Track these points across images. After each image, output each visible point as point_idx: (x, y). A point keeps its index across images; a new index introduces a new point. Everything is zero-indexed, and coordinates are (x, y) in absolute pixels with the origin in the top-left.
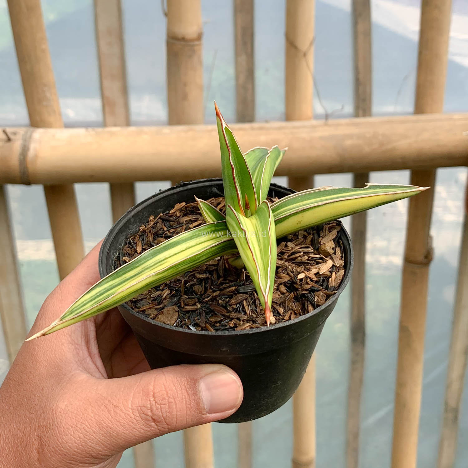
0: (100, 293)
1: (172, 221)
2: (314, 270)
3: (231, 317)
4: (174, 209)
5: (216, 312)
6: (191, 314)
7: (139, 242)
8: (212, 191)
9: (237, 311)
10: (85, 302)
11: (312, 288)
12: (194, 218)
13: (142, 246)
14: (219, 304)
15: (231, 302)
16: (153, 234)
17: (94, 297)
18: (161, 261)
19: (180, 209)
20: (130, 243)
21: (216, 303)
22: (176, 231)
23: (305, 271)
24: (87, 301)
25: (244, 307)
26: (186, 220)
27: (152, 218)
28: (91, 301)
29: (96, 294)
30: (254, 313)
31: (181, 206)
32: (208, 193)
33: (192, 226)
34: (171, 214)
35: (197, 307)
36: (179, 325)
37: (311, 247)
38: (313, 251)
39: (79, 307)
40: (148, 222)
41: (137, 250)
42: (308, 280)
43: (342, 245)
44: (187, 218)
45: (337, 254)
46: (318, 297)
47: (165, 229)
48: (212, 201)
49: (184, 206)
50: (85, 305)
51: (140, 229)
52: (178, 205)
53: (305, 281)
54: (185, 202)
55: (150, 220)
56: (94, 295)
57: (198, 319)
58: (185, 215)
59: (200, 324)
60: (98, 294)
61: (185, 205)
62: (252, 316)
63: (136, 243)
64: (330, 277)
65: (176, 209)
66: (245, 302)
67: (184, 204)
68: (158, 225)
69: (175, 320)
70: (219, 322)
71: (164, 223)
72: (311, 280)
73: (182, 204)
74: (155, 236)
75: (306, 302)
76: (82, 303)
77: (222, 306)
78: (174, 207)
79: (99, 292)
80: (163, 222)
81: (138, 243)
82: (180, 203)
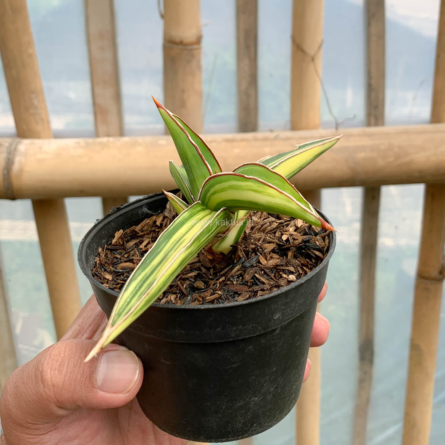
0: (138, 286)
1: (119, 250)
4: (115, 239)
8: (143, 212)
12: (138, 241)
16: (110, 264)
18: (180, 240)
19: (120, 237)
20: (96, 274)
22: (131, 255)
24: (130, 298)
26: (132, 244)
27: (100, 250)
28: (134, 296)
29: (135, 288)
31: (120, 233)
32: (140, 215)
33: (142, 246)
34: (114, 244)
40: (99, 254)
48: (147, 222)
49: (123, 234)
51: (96, 262)
52: (118, 233)
54: (122, 229)
55: (99, 252)
58: (128, 241)
60: (137, 288)
61: (123, 232)
65: (117, 238)
67: (121, 231)
68: (109, 255)
71: (113, 252)
73: (120, 231)
78: (114, 237)
80: (111, 252)
82: (118, 231)
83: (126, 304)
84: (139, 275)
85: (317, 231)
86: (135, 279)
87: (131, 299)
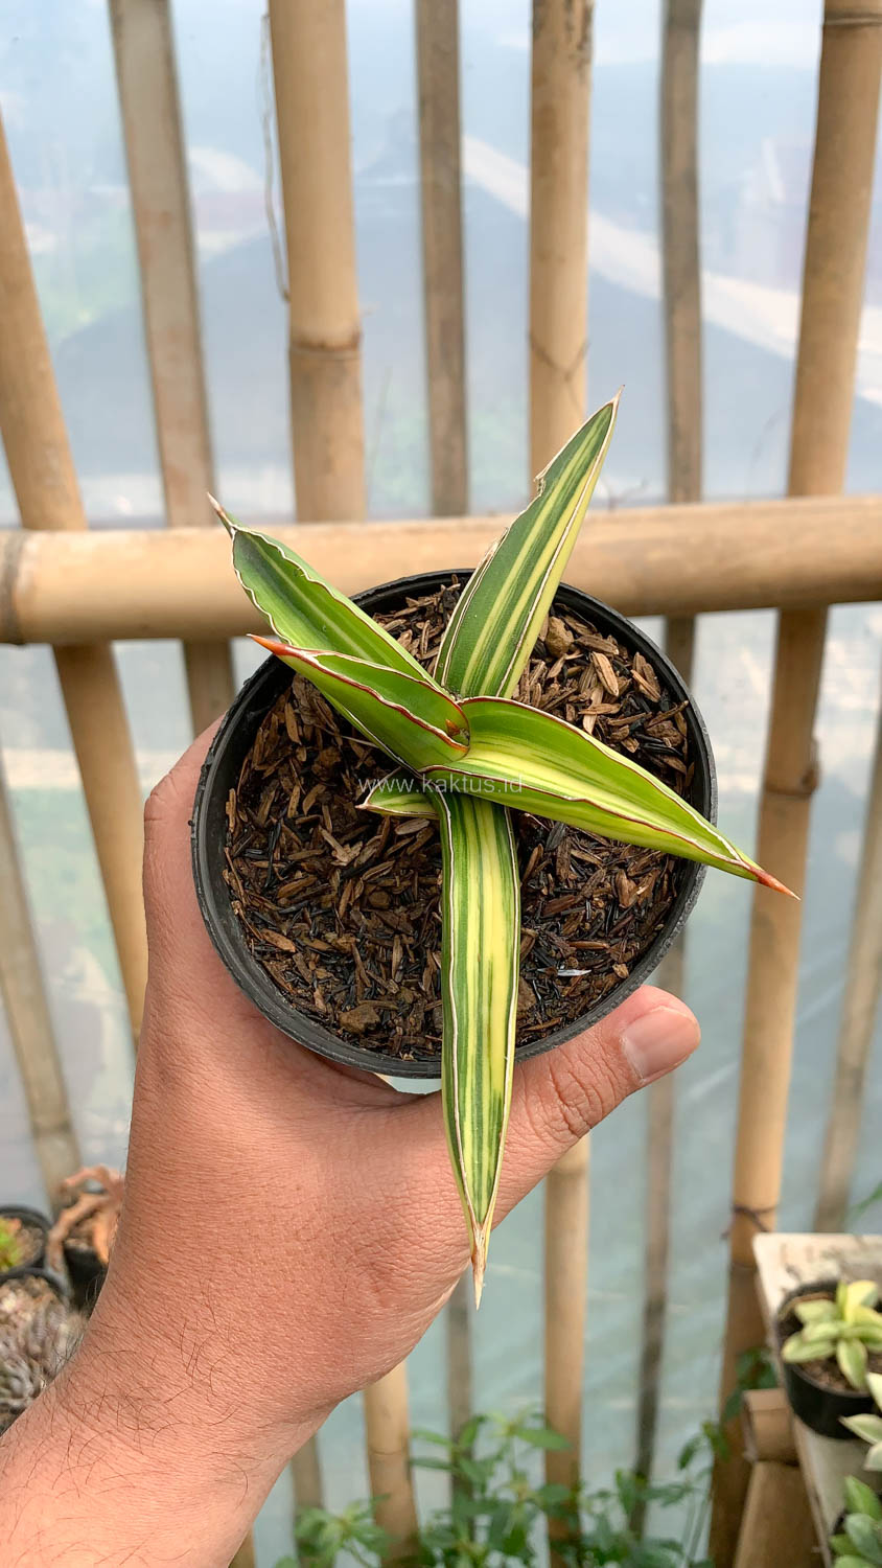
0: (475, 1124)
1: (253, 841)
2: (596, 696)
3: (588, 896)
4: (231, 819)
5: (563, 913)
6: (537, 955)
7: (267, 934)
9: (585, 879)
10: (476, 1162)
11: (633, 727)
12: (273, 794)
13: (280, 932)
14: (549, 897)
15: (562, 875)
16: (262, 894)
17: (476, 1141)
20: (263, 954)
21: (542, 899)
22: (285, 848)
23: (582, 712)
24: (476, 1157)
25: (581, 861)
26: (266, 813)
27: (226, 876)
28: (480, 1149)
29: (473, 1131)
30: (601, 851)
31: (233, 801)
34: (237, 833)
35: (529, 936)
36: (546, 990)
37: (537, 661)
38: (543, 663)
39: (476, 1178)
40: (230, 887)
41: (286, 949)
42: (611, 721)
43: (567, 608)
44: (265, 809)
45: (579, 631)
46: (667, 735)
47: (265, 864)
49: (237, 796)
50: (480, 1166)
51: (239, 915)
52: (229, 805)
53: (604, 727)
54: (231, 788)
55: (228, 882)
56: (473, 1138)
57: (557, 951)
58: (255, 805)
59: (568, 954)
60: (476, 1129)
61: (236, 792)
62: (603, 858)
63: (267, 942)
64: (635, 684)
65: (233, 815)
66: (575, 853)
67: (232, 792)
68: (244, 870)
69: (531, 990)
70: (584, 920)
71: (246, 857)
72: (614, 716)
73: (232, 798)
74: (269, 895)
75: (652, 758)
76: (473, 1169)
77: (557, 895)
78: (227, 817)
79: (473, 1123)
80: (244, 858)
81: (267, 938)
82: (228, 800)
83: (476, 1170)
84: (464, 1102)
85: (655, 700)
86: (465, 1115)
87: (480, 1158)
